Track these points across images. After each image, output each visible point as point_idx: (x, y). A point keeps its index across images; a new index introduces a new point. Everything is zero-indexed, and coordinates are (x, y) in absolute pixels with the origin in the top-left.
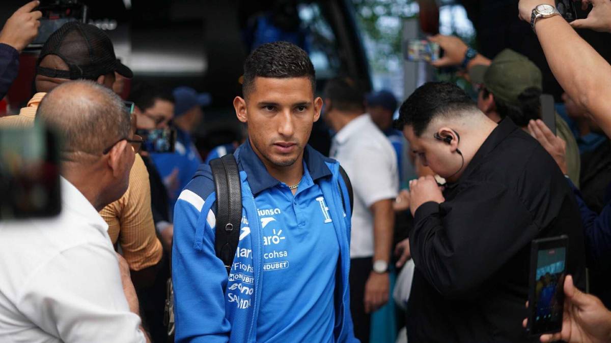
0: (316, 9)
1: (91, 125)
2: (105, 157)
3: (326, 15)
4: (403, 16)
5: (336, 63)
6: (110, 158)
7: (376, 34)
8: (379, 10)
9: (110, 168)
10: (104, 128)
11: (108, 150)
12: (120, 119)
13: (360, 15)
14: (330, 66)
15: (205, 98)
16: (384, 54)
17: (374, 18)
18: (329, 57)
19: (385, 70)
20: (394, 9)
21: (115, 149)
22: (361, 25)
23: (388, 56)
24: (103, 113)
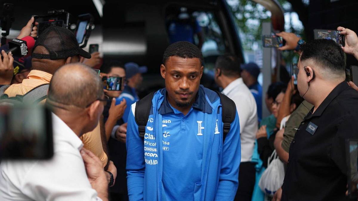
0: (210, 16)
1: (80, 91)
2: (86, 109)
3: (217, 19)
4: (261, 18)
5: (223, 48)
6: (89, 110)
7: (245, 29)
8: (247, 15)
9: (89, 115)
10: (88, 93)
11: (89, 105)
12: (98, 88)
13: (236, 18)
14: (219, 49)
15: (144, 69)
16: (250, 40)
17: (244, 20)
18: (218, 44)
19: (251, 50)
20: (257, 15)
21: (92, 105)
22: (236, 24)
23: (253, 42)
24: (89, 85)
